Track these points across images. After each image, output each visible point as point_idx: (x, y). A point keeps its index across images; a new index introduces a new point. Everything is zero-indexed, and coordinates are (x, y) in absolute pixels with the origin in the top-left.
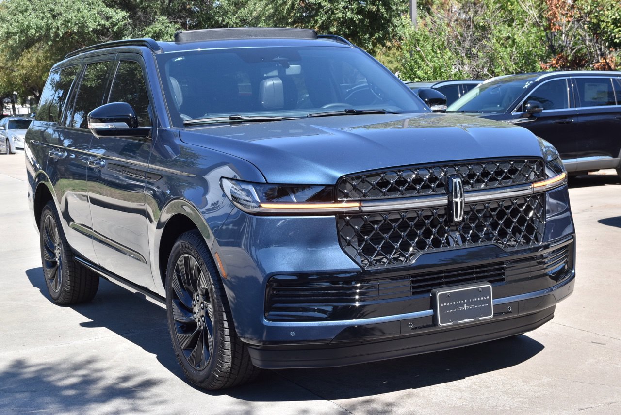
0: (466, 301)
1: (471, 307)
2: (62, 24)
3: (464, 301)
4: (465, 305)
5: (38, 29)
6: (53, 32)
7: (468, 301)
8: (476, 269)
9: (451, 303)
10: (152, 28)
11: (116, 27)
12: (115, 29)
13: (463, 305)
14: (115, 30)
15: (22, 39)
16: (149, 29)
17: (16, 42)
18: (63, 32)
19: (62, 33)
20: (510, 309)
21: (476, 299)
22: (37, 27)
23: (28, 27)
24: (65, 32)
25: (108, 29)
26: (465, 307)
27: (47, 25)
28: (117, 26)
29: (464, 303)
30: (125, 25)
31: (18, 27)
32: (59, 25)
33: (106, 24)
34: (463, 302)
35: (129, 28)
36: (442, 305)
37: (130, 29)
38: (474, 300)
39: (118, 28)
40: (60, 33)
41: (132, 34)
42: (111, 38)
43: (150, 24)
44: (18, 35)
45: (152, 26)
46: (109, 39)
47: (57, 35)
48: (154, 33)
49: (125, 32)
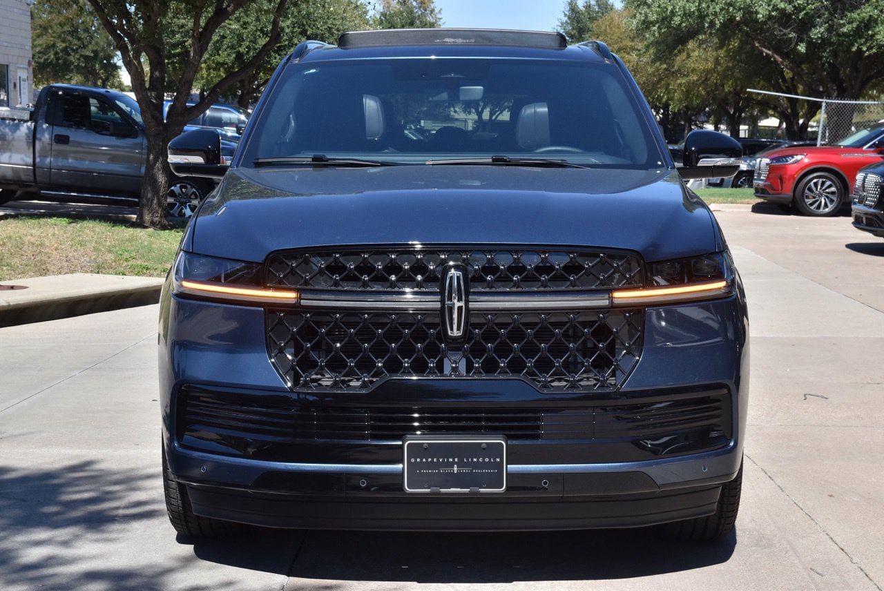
0: (456, 460)
1: (466, 470)
2: (722, 10)
3: (454, 460)
4: (455, 466)
5: (687, 15)
6: (708, 20)
7: (461, 460)
8: (485, 413)
9: (430, 460)
10: (858, 14)
11: (803, 13)
12: (801, 15)
13: (451, 465)
14: (800, 18)
15: (663, 31)
16: (855, 15)
17: (654, 35)
18: (722, 21)
19: (720, 23)
20: (545, 483)
21: (475, 460)
22: (685, 14)
23: (673, 13)
24: (724, 20)
25: (790, 15)
26: (455, 468)
27: (699, 10)
28: (805, 12)
29: (454, 463)
30: (817, 10)
31: (658, 14)
32: (718, 10)
33: (788, 8)
34: (451, 460)
35: (824, 14)
36: (413, 460)
37: (826, 16)
38: (472, 460)
39: (805, 14)
40: (717, 22)
41: (828, 23)
42: (793, 29)
43: (857, 8)
44: (657, 25)
45: (859, 11)
46: (791, 31)
47: (712, 24)
48: (861, 22)
49: (818, 20)
